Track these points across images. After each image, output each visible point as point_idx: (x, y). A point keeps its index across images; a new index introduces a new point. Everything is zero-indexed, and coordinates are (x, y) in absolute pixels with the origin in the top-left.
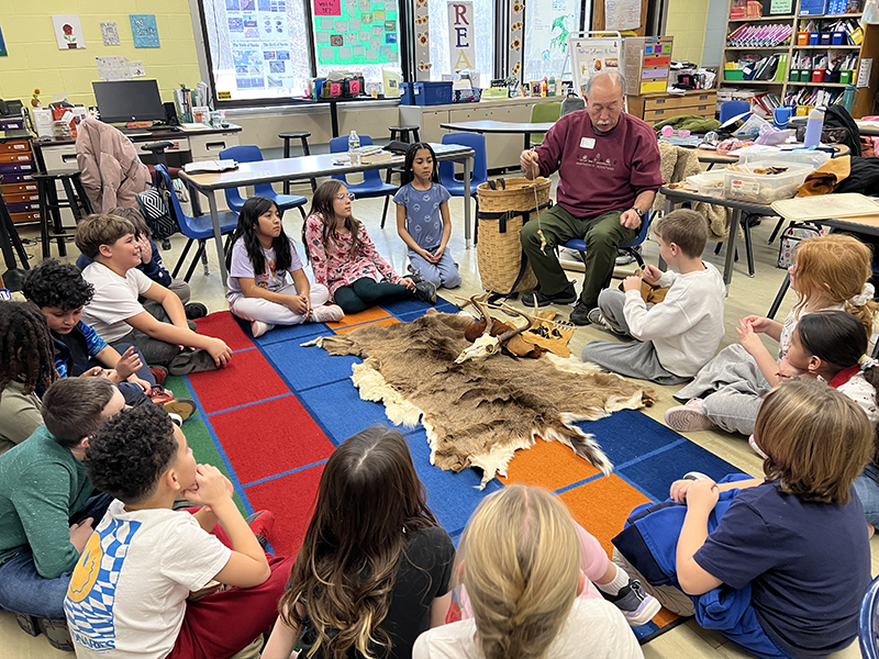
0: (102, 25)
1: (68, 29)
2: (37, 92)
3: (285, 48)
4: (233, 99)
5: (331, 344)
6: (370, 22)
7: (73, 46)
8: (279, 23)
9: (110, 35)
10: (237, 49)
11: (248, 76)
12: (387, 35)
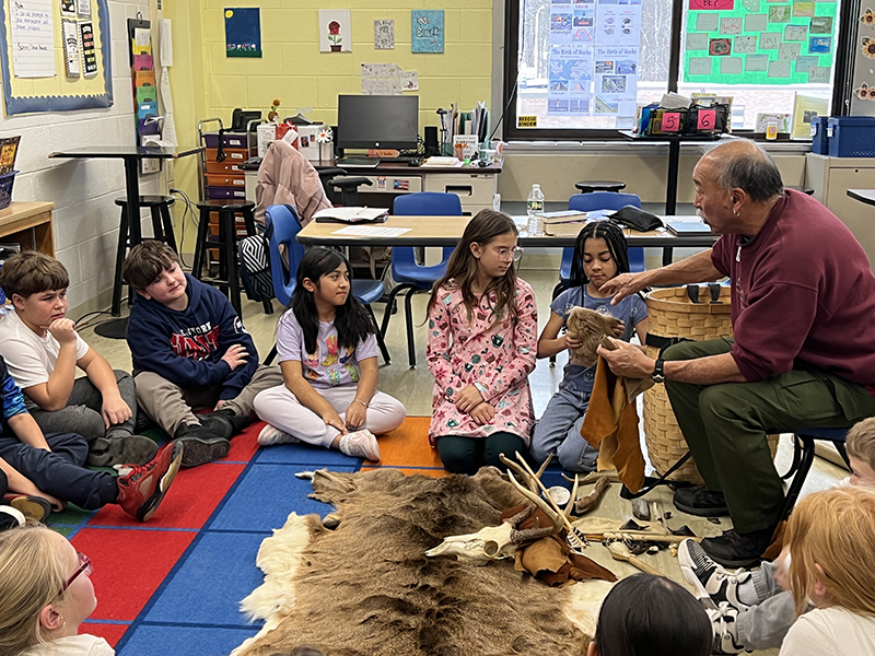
0: (376, 23)
1: (334, 27)
2: (276, 103)
3: (631, 57)
4: (538, 127)
5: (323, 481)
6: (783, 20)
7: (336, 49)
8: (628, 21)
9: (384, 36)
10: (558, 57)
11: (567, 95)
12: (813, 39)
